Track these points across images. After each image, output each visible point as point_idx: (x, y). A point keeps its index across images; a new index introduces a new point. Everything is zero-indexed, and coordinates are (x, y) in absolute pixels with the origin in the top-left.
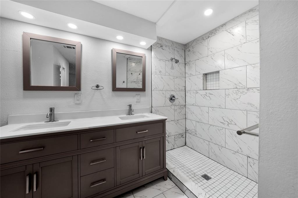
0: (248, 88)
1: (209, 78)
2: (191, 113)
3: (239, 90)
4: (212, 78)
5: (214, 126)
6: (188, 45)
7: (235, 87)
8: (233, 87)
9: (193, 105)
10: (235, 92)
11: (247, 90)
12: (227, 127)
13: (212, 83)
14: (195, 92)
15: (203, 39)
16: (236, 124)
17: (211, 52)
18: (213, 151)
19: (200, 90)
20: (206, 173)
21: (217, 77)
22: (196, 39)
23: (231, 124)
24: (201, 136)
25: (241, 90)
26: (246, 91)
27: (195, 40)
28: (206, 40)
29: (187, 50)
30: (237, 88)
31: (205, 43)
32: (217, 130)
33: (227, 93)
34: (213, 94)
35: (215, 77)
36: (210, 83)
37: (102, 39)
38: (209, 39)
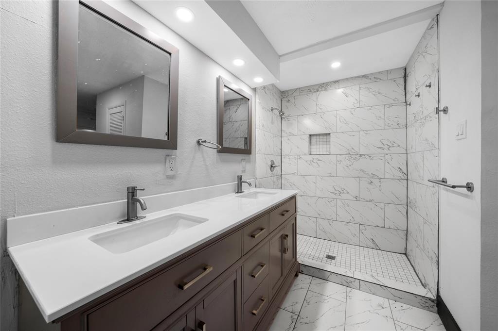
0: (361, 155)
1: (315, 140)
2: (291, 185)
3: (352, 156)
4: (318, 140)
5: (322, 198)
6: (287, 93)
7: (348, 153)
8: (346, 153)
9: (293, 174)
10: (347, 158)
11: (360, 156)
12: (340, 197)
13: (318, 146)
14: (296, 157)
15: (310, 91)
16: (348, 193)
17: (321, 109)
18: (321, 228)
19: (305, 155)
20: (328, 254)
21: (328, 140)
22: (300, 88)
23: (343, 193)
24: (306, 213)
25: (354, 157)
26: (359, 158)
27: (297, 89)
28: (314, 94)
29: (285, 99)
30: (349, 154)
31: (313, 96)
32: (327, 202)
33: (339, 159)
34: (321, 160)
35: (325, 140)
36: (314, 147)
37: (205, 53)
38: (318, 93)
